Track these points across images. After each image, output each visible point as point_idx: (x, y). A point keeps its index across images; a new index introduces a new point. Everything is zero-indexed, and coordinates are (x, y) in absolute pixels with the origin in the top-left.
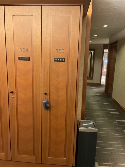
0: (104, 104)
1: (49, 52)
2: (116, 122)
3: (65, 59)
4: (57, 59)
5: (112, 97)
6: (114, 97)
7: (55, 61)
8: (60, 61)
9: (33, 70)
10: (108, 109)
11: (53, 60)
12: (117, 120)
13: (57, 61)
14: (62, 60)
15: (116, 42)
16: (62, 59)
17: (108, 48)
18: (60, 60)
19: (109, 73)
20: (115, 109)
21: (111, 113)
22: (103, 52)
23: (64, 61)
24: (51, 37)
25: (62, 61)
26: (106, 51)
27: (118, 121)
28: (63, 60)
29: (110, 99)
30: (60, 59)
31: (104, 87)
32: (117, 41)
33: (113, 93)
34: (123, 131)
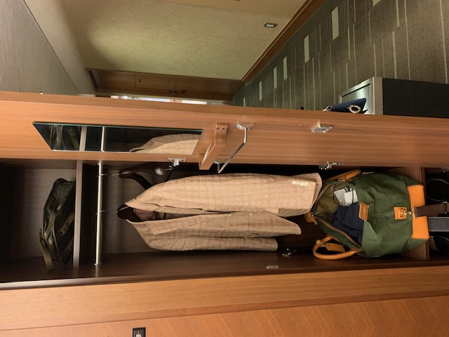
2: (310, 61)
5: (241, 79)
10: (275, 86)
12: (307, 59)
15: (90, 72)
20: (275, 70)
21: (285, 77)
29: (247, 84)
32: (86, 69)
33: (231, 78)
34: (335, 39)
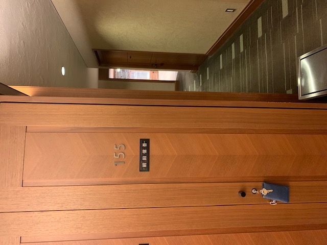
0: (221, 67)
1: (124, 187)
2: (263, 36)
3: (142, 141)
4: (141, 161)
5: (205, 53)
6: (204, 50)
7: (148, 169)
8: (148, 155)
9: (177, 233)
10: (233, 57)
11: (145, 175)
12: (260, 34)
13: (148, 162)
14: (144, 148)
15: (96, 52)
16: (142, 148)
17: (107, 68)
18: (145, 155)
19: (156, 65)
20: (233, 45)
21: (242, 50)
22: (114, 79)
23: (147, 141)
24: (82, 181)
25: (148, 148)
26: (112, 73)
27: (261, 32)
28: (144, 145)
29: (210, 57)
30: (142, 155)
31: (183, 72)
32: (93, 49)
33: (198, 53)
34: (285, 18)
